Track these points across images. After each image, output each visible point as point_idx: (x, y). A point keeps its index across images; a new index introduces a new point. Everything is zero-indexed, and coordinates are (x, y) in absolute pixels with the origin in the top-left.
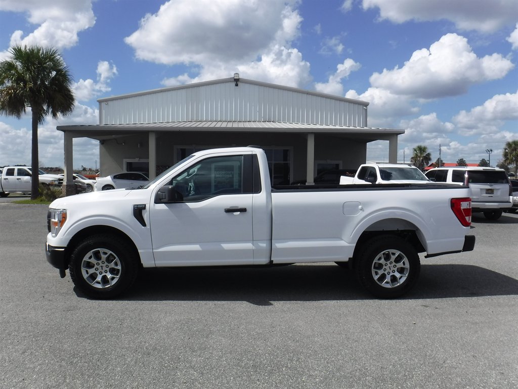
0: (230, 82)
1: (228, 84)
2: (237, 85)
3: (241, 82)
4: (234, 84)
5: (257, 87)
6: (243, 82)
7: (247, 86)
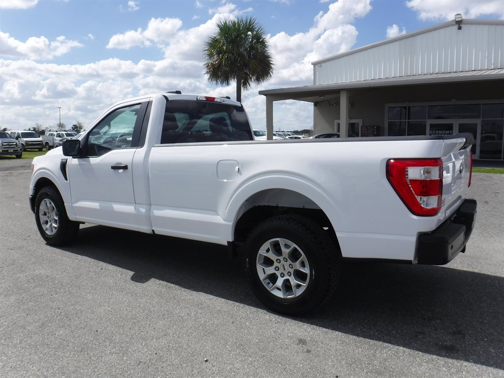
0: (452, 25)
1: (449, 29)
2: (460, 28)
3: (465, 24)
4: (456, 27)
5: (486, 27)
6: (467, 24)
7: (473, 27)
